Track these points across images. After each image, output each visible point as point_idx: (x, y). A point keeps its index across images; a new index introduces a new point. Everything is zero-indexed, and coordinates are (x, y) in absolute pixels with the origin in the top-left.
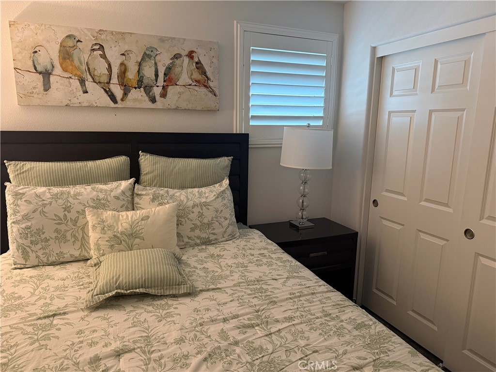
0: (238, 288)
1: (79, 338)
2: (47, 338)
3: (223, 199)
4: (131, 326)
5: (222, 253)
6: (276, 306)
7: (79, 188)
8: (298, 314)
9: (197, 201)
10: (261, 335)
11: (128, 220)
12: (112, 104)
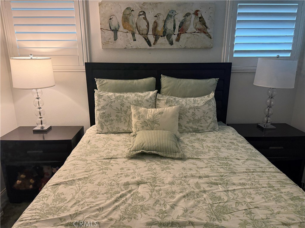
0: (212, 161)
1: (121, 171)
2: (107, 169)
3: (209, 105)
4: (147, 170)
5: (205, 139)
6: (235, 175)
7: (128, 94)
8: (250, 182)
9: (192, 105)
10: (221, 190)
11: (152, 113)
12: (148, 47)
